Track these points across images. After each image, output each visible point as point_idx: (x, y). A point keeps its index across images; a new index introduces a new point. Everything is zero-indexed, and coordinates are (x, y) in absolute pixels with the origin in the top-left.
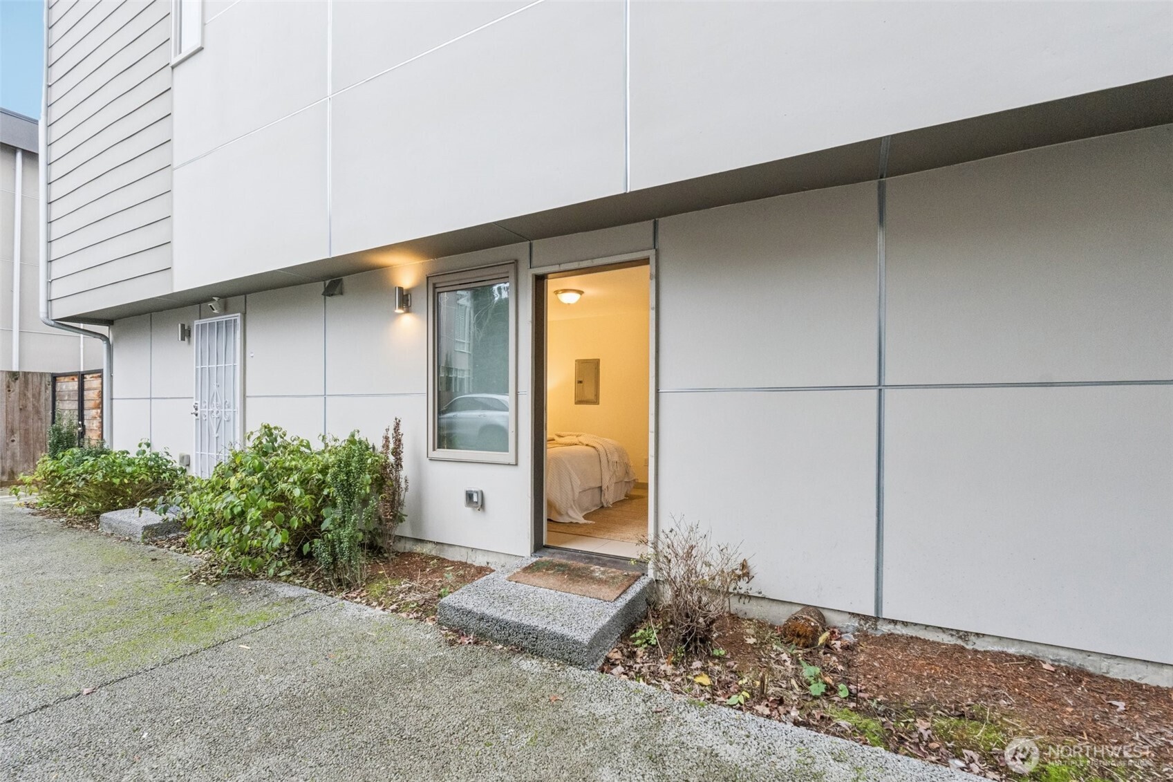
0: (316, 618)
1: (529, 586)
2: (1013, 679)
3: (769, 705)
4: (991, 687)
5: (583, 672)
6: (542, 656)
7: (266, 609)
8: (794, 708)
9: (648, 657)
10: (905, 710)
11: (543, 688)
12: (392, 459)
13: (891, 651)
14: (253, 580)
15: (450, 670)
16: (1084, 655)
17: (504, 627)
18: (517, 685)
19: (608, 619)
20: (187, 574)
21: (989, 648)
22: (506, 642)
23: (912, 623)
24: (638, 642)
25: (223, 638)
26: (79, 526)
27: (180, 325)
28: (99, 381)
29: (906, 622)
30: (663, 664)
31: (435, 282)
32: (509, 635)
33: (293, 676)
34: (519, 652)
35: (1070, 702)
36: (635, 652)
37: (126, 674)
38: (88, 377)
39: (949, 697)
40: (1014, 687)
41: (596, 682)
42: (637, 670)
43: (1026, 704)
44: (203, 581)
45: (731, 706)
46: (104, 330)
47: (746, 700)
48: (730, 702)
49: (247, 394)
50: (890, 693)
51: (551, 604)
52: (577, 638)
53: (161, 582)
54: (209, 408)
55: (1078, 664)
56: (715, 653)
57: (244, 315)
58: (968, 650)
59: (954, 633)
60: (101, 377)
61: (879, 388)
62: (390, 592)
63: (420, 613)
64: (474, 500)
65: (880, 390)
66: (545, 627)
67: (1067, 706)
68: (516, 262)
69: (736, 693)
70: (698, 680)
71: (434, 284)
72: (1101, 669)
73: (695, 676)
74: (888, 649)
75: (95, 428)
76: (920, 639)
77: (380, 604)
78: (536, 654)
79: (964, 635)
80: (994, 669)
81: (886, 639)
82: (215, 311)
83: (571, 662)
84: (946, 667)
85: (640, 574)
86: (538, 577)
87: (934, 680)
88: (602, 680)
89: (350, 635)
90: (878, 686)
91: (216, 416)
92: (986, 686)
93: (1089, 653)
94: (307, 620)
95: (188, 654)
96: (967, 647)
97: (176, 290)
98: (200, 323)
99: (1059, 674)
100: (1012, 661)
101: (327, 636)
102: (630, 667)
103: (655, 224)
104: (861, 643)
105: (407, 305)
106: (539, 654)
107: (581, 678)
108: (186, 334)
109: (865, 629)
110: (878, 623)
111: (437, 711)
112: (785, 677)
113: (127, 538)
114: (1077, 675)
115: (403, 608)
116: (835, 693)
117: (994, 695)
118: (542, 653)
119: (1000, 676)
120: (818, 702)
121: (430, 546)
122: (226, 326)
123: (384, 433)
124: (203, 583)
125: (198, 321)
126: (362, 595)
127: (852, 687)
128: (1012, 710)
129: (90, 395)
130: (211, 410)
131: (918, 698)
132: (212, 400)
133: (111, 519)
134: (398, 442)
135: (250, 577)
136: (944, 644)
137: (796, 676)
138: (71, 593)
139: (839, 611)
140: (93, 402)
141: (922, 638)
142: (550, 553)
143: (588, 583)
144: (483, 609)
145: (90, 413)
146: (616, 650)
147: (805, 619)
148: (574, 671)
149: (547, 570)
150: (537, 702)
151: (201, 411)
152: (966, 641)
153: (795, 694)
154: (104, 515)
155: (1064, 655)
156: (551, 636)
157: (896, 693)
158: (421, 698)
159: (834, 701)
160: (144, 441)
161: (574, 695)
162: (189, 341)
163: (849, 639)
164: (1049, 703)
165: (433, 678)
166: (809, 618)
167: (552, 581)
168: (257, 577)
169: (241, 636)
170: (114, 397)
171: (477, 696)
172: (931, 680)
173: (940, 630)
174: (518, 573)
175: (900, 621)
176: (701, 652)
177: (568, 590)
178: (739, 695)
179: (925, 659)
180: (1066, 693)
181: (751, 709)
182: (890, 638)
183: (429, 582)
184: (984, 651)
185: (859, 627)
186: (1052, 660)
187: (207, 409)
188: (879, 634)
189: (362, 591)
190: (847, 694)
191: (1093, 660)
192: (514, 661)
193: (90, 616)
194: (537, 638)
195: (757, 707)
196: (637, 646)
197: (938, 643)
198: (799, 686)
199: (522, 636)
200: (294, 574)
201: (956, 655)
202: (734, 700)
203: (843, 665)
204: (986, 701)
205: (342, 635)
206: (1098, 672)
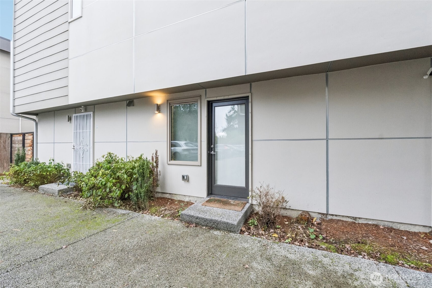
0: (136, 220)
1: (210, 207)
2: (372, 231)
3: (299, 242)
4: (366, 234)
5: (235, 234)
6: (220, 230)
7: (116, 218)
8: (307, 243)
9: (255, 229)
10: (341, 242)
11: (224, 239)
12: (155, 164)
13: (332, 224)
14: (107, 208)
15: (191, 235)
16: (392, 223)
17: (206, 221)
18: (215, 239)
19: (241, 217)
20: (81, 207)
21: (363, 222)
22: (206, 226)
23: (338, 215)
24: (250, 224)
25: (105, 228)
26: (30, 191)
27: (67, 116)
28: (32, 136)
29: (337, 215)
30: (260, 231)
31: (170, 102)
32: (208, 223)
33: (137, 239)
34: (212, 229)
35: (390, 237)
36: (250, 228)
37: (76, 241)
38: (27, 135)
39: (354, 237)
40: (373, 234)
41: (241, 237)
42: (252, 233)
43: (377, 238)
44: (88, 209)
45: (287, 243)
46: (34, 117)
47: (291, 241)
48: (286, 241)
49: (95, 142)
50: (335, 237)
51: (220, 213)
52: (232, 223)
53: (72, 210)
54: (79, 146)
55: (390, 226)
56: (277, 227)
57: (94, 112)
58: (356, 223)
59: (352, 218)
60: (33, 135)
61: (327, 139)
62: (158, 211)
63: (172, 218)
64: (185, 178)
65: (327, 140)
66: (221, 220)
67: (389, 239)
68: (200, 96)
69: (287, 239)
70: (273, 235)
71: (170, 103)
72: (397, 227)
73: (272, 234)
74: (331, 224)
75: (30, 154)
76: (341, 220)
77: (156, 215)
78: (218, 229)
79: (355, 218)
80: (365, 229)
81: (330, 221)
82: (82, 111)
83: (230, 231)
84: (351, 228)
85: (247, 202)
86: (212, 204)
87: (348, 232)
88: (243, 236)
89: (151, 226)
90: (331, 235)
91: (82, 149)
92: (365, 234)
93: (394, 222)
94: (133, 221)
95: (95, 233)
96: (356, 222)
97: (70, 103)
98: (76, 115)
99: (385, 229)
100: (371, 226)
101: (143, 226)
102: (250, 233)
103: (251, 84)
104: (322, 222)
105: (159, 110)
106: (219, 229)
107: (236, 236)
108: (70, 119)
109: (323, 218)
110: (327, 216)
111: (191, 248)
112: (301, 234)
113: (51, 195)
114: (391, 229)
115: (165, 216)
116: (318, 237)
117: (367, 236)
118: (220, 229)
119: (368, 230)
120: (314, 240)
121: (168, 195)
122: (86, 116)
123: (152, 155)
124: (89, 210)
125: (75, 114)
126: (149, 212)
127: (323, 235)
128: (374, 240)
129: (28, 142)
130: (80, 147)
131: (344, 238)
132: (81, 143)
133: (44, 188)
134: (157, 158)
135: (105, 207)
136: (349, 222)
137: (305, 233)
138: (40, 214)
139: (314, 212)
140: (29, 144)
141: (342, 220)
142: (213, 196)
143: (230, 206)
144: (197, 215)
145: (28, 148)
146: (243, 227)
147: (305, 215)
148: (232, 234)
149: (214, 202)
150: (224, 244)
151: (76, 148)
152: (356, 220)
153: (305, 238)
154: (41, 186)
155: (386, 223)
156: (223, 223)
157: (337, 237)
158: (184, 244)
159: (318, 240)
160: (51, 159)
161: (235, 242)
162: (71, 122)
163: (319, 221)
164: (384, 238)
165: (186, 238)
166: (306, 214)
167: (217, 205)
168: (108, 207)
169: (112, 227)
170: (38, 142)
171: (203, 243)
172: (347, 232)
173: (347, 217)
174: (205, 203)
175: (334, 215)
176: (273, 227)
177: (224, 208)
178: (288, 239)
179: (344, 226)
180: (388, 235)
181: (293, 243)
182: (332, 220)
183: (171, 207)
184: (362, 223)
185: (321, 217)
186: (383, 225)
187: (78, 147)
188: (328, 219)
189: (148, 211)
190: (322, 238)
191: (395, 225)
192: (211, 231)
193: (52, 222)
194: (218, 224)
195: (295, 243)
196: (250, 226)
197: (347, 221)
198: (306, 236)
199: (213, 223)
200: (121, 206)
201: (353, 225)
202: (287, 241)
203: (318, 229)
204: (365, 238)
205: (148, 225)
206: (397, 228)
